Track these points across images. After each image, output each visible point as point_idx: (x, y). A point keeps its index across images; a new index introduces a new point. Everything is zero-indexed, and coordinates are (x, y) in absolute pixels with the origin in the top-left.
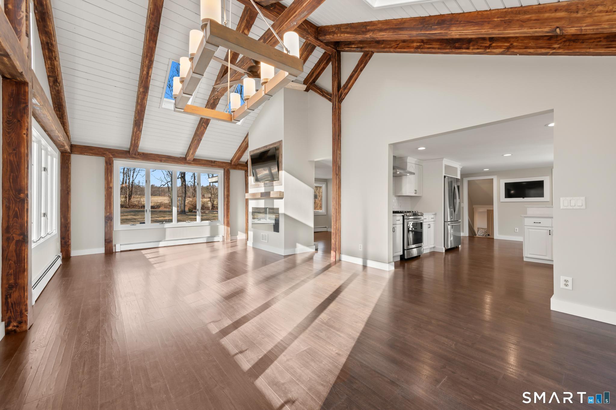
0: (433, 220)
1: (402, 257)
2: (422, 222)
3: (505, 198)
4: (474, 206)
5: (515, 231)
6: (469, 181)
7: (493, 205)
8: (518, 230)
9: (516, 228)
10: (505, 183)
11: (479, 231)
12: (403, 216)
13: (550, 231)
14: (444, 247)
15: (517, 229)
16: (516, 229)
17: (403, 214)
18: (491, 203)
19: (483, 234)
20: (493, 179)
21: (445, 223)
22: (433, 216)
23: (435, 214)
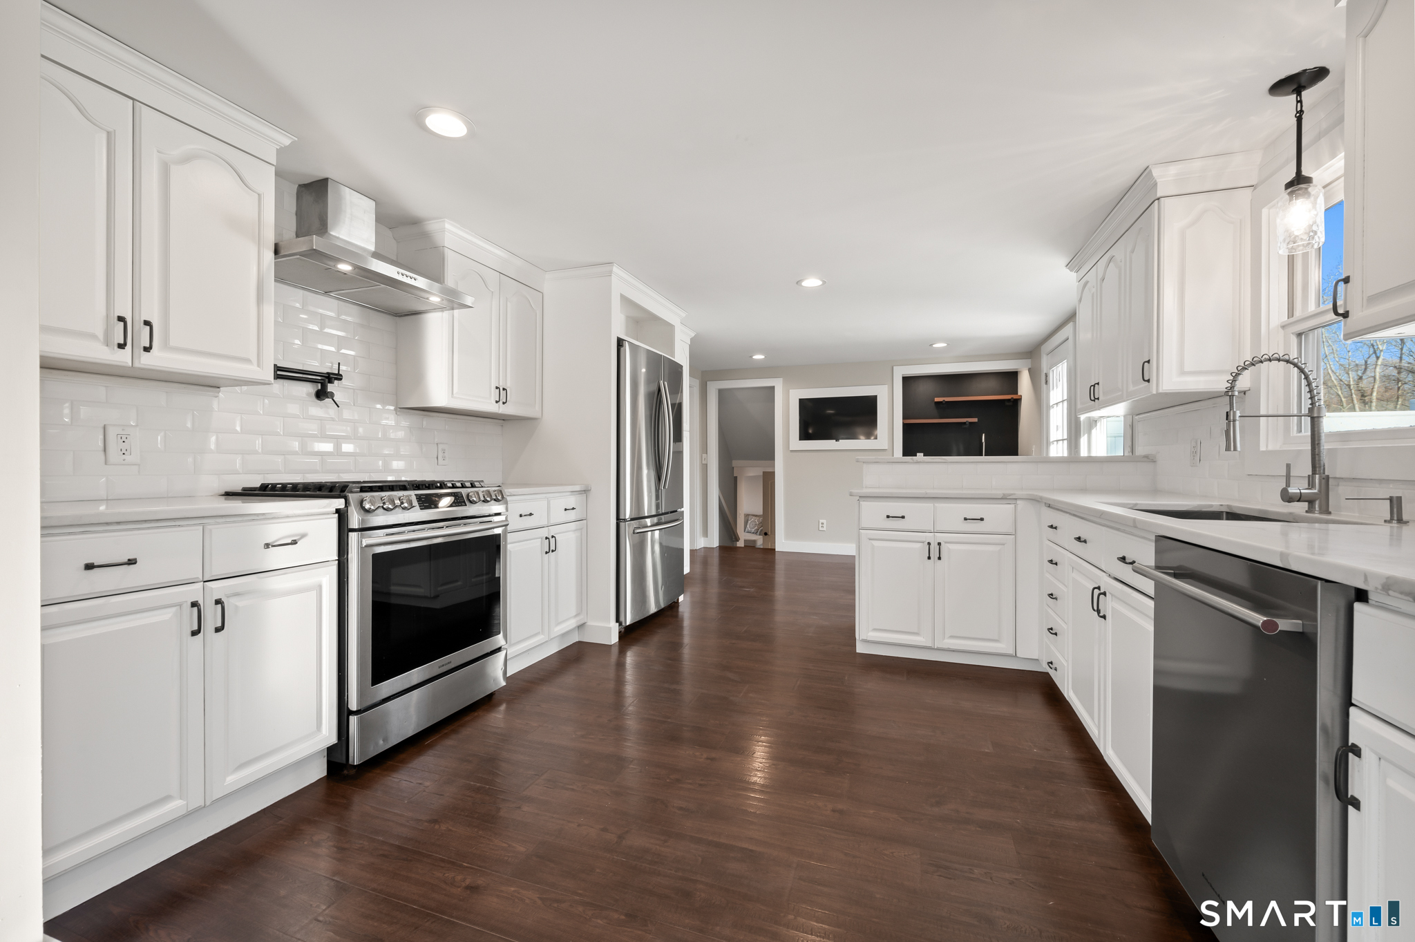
0: (572, 515)
1: (336, 758)
2: (498, 531)
3: (800, 440)
4: (735, 463)
5: (821, 529)
6: (722, 393)
7: (774, 459)
8: (825, 525)
9: (821, 521)
10: (800, 400)
11: (749, 522)
12: (342, 515)
13: (929, 544)
14: (618, 620)
15: (824, 521)
16: (822, 524)
17: (339, 503)
18: (771, 456)
19: (756, 528)
20: (773, 388)
21: (622, 524)
22: (571, 501)
23: (586, 491)
